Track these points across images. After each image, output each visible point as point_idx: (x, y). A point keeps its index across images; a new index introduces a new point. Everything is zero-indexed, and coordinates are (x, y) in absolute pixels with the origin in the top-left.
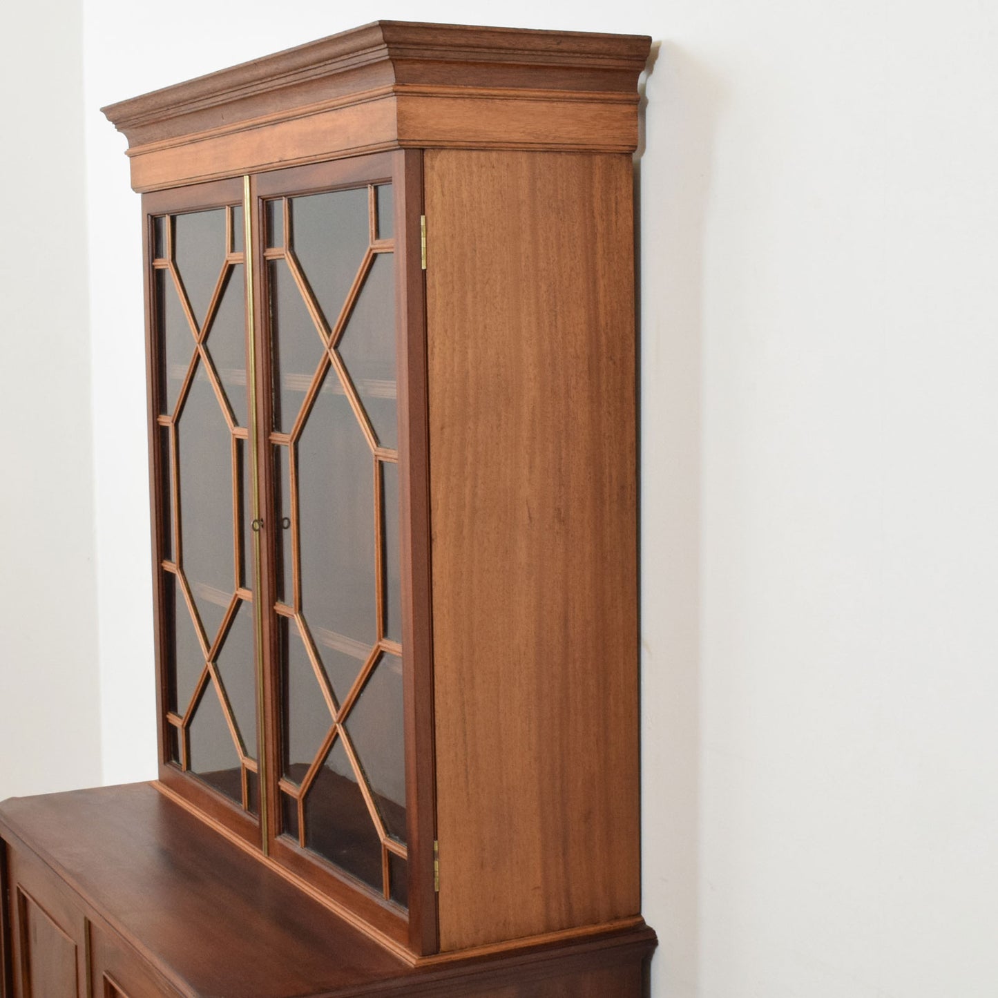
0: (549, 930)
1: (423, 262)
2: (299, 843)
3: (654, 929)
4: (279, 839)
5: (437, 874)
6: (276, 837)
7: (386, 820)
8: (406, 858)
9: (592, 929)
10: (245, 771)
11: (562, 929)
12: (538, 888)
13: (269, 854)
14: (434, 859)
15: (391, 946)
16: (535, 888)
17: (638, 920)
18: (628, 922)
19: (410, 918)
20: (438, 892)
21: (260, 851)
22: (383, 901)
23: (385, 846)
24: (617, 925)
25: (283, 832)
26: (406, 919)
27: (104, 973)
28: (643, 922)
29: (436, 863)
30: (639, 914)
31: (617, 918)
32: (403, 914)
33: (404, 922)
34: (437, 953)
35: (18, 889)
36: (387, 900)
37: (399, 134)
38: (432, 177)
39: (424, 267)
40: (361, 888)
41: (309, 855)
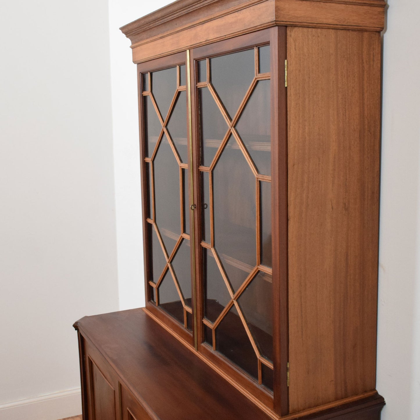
0: (337, 399)
1: (286, 83)
2: (213, 348)
3: (383, 397)
4: (203, 344)
5: (288, 378)
6: (201, 343)
7: (259, 347)
8: (273, 369)
9: (355, 398)
10: (186, 311)
11: (342, 398)
12: (333, 381)
13: (198, 350)
14: (287, 371)
15: (264, 408)
16: (331, 381)
17: (375, 392)
18: (371, 393)
19: (274, 396)
20: (289, 387)
21: (193, 347)
22: (258, 385)
23: (260, 360)
24: (366, 395)
25: (205, 342)
26: (273, 397)
27: (128, 409)
28: (377, 393)
29: (288, 373)
30: (374, 389)
31: (365, 392)
32: (271, 395)
33: (271, 399)
34: (288, 414)
35: (89, 358)
36: (260, 385)
37: (276, 18)
38: (290, 40)
39: (286, 86)
40: (245, 376)
41: (217, 354)
